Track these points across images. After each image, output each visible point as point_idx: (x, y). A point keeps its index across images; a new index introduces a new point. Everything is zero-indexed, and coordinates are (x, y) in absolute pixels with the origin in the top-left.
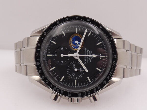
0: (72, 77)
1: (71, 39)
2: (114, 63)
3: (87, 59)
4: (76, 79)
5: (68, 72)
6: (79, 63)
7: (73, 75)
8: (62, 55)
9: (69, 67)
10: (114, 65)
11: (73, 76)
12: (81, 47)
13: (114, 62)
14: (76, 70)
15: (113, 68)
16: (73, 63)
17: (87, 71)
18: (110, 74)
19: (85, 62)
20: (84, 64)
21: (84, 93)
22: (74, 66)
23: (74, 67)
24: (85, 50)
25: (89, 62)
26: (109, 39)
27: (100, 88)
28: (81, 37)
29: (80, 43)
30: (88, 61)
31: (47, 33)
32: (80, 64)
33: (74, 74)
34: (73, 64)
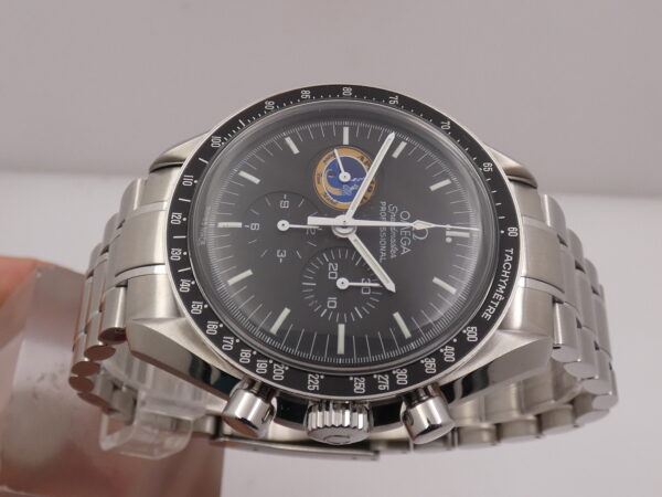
0: (327, 314)
1: (322, 168)
2: (509, 258)
3: (393, 241)
4: (341, 321)
5: (309, 294)
6: (358, 255)
7: (332, 304)
8: (284, 225)
9: (310, 274)
10: (507, 266)
11: (329, 310)
12: (364, 198)
13: (509, 254)
14: (343, 283)
15: (504, 278)
16: (329, 256)
17: (391, 286)
18: (496, 300)
19: (384, 254)
20: (378, 260)
21: (382, 380)
22: (334, 268)
23: (333, 275)
24: (383, 209)
25: (398, 253)
26: (483, 167)
27: (452, 356)
28: (365, 160)
29: (359, 184)
30: (394, 249)
31: (223, 140)
32: (363, 260)
33: (333, 300)
34: (331, 261)
